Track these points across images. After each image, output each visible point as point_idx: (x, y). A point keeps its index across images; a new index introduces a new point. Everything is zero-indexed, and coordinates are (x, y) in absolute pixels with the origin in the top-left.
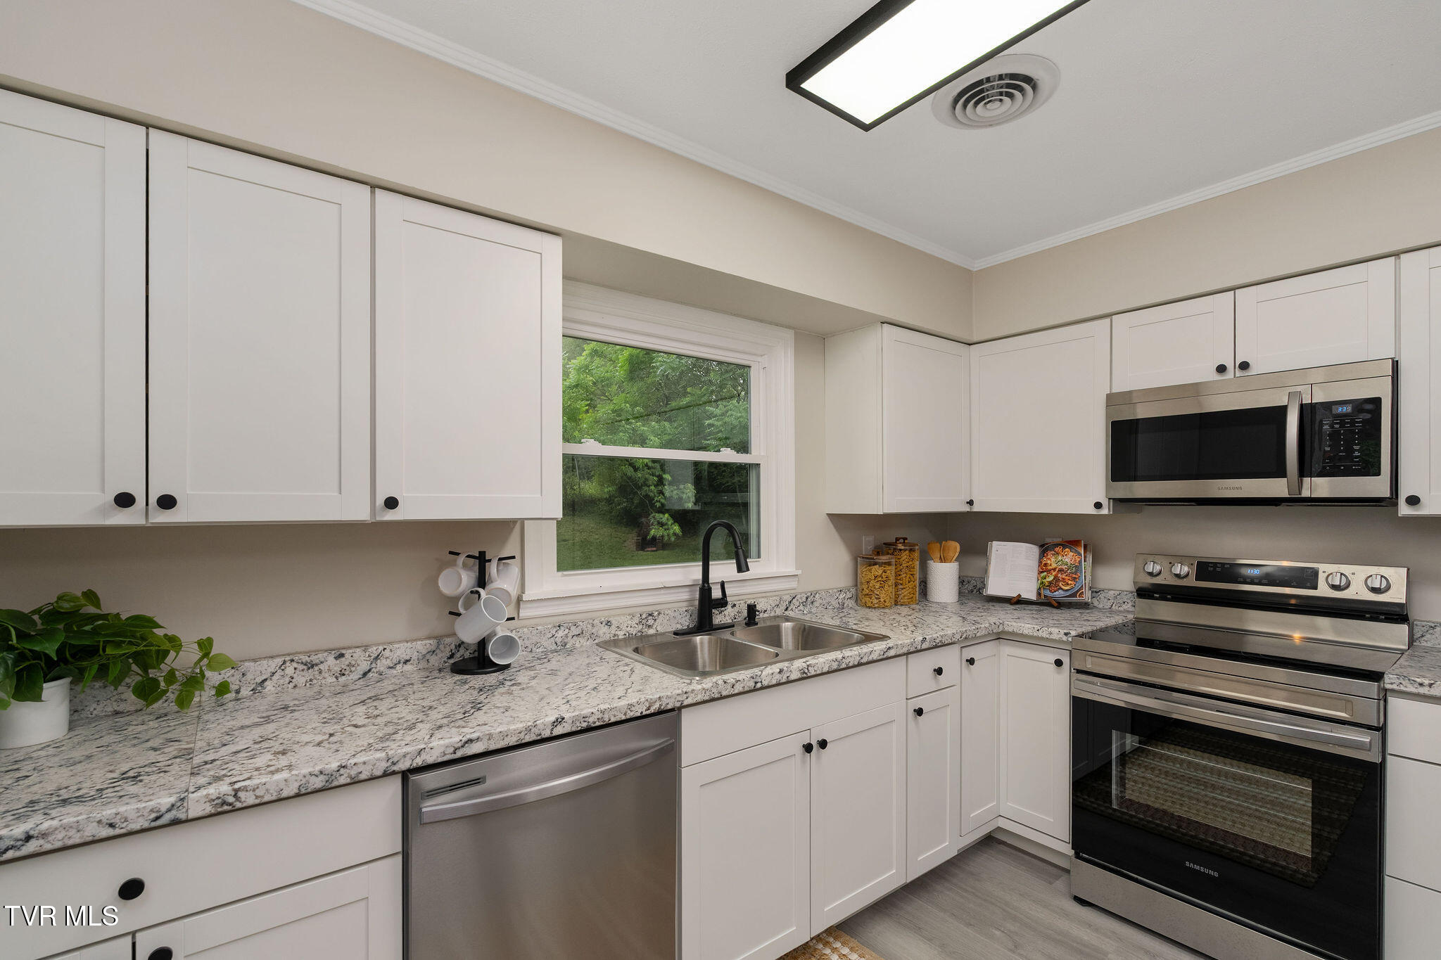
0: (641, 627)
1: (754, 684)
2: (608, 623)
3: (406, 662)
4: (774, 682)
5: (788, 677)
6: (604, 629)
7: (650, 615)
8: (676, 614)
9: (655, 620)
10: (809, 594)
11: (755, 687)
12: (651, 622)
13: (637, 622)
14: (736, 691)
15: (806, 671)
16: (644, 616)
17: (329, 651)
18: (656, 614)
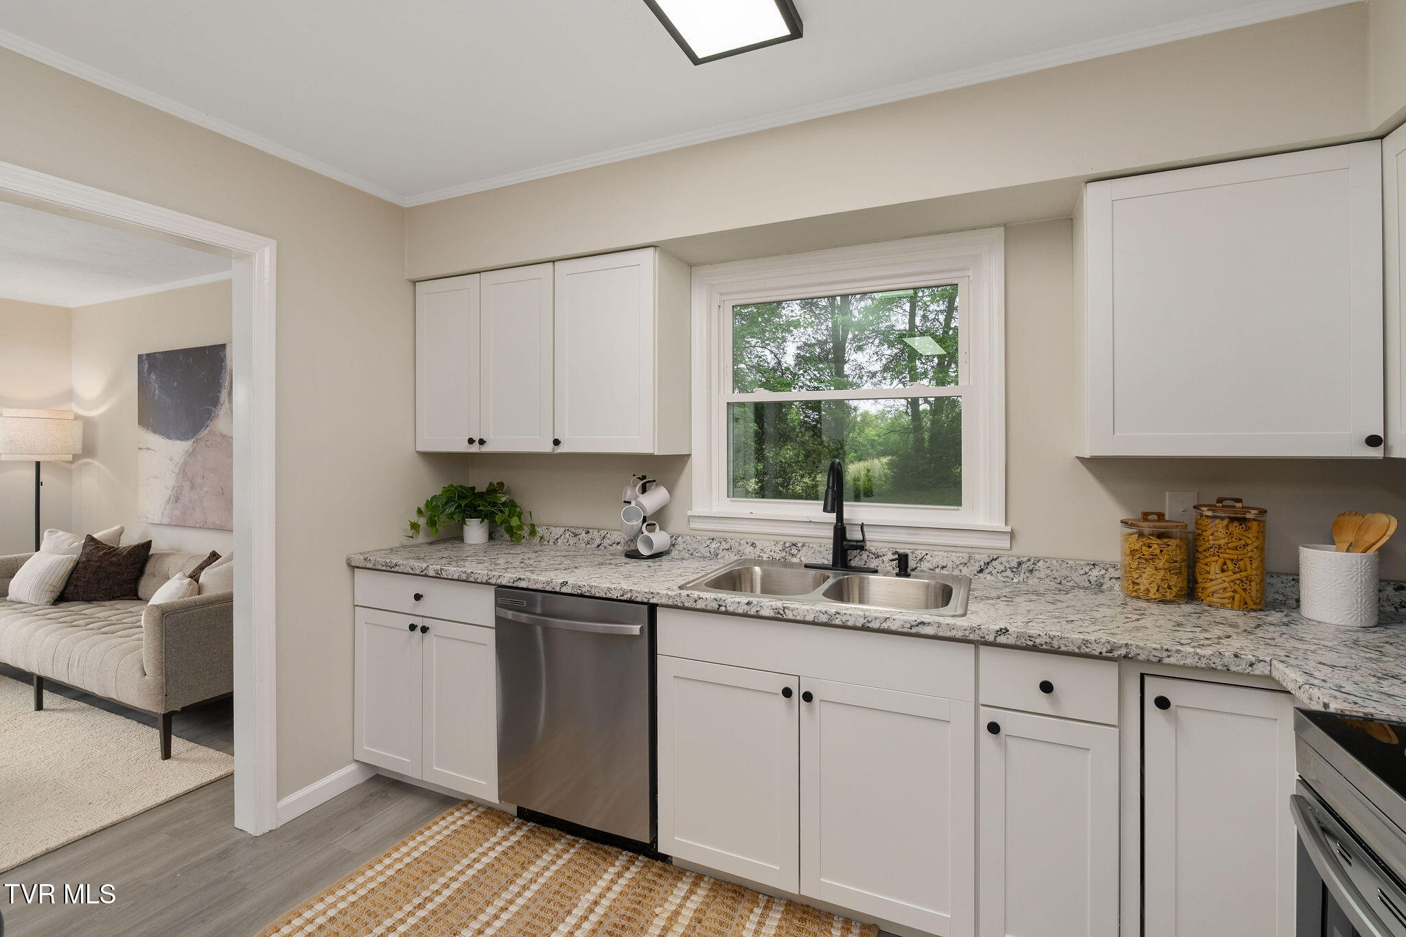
0: (784, 554)
1: (717, 607)
2: (753, 545)
3: (618, 543)
4: (740, 611)
5: (757, 611)
6: (749, 549)
7: (794, 545)
8: (822, 549)
9: (799, 550)
10: (1025, 559)
11: (718, 609)
12: (794, 551)
13: (781, 548)
14: (699, 607)
15: (782, 612)
16: (787, 545)
17: (583, 528)
18: (799, 545)
